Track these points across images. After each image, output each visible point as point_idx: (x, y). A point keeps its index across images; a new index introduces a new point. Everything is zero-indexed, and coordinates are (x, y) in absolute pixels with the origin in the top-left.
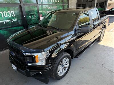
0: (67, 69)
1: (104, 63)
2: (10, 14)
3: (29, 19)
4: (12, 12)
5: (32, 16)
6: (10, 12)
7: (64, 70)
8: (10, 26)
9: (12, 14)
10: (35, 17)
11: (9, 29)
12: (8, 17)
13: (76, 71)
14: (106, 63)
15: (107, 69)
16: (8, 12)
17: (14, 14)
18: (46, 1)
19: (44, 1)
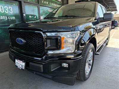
0: (90, 67)
2: (7, 9)
3: (29, 19)
4: (9, 8)
5: (33, 17)
6: (7, 7)
8: (6, 24)
10: (35, 18)
11: (4, 27)
12: (5, 12)
16: (5, 7)
17: (12, 11)
18: (47, 3)
19: (45, 3)
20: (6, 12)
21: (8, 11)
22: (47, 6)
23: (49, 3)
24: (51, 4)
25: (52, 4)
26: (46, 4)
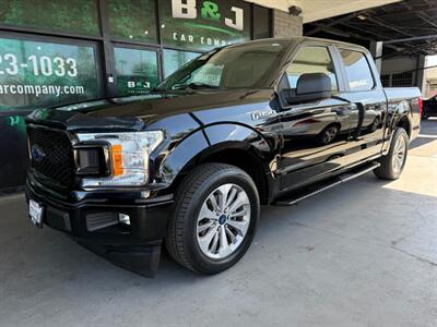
0: (240, 239)
1: (402, 239)
2: (61, 66)
3: (126, 91)
4: (68, 62)
6: (62, 61)
7: (229, 241)
9: (68, 67)
10: (148, 86)
12: (54, 74)
13: (280, 256)
14: (408, 239)
15: (413, 256)
16: (56, 60)
17: (75, 70)
18: (191, 39)
19: (183, 38)
20: (57, 72)
21: (63, 69)
22: (190, 48)
23: (197, 40)
24: (205, 41)
25: (209, 40)
26: (187, 42)
